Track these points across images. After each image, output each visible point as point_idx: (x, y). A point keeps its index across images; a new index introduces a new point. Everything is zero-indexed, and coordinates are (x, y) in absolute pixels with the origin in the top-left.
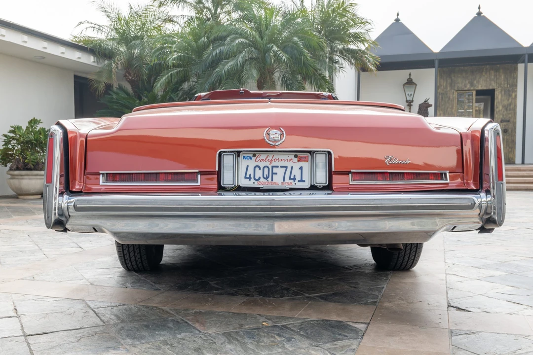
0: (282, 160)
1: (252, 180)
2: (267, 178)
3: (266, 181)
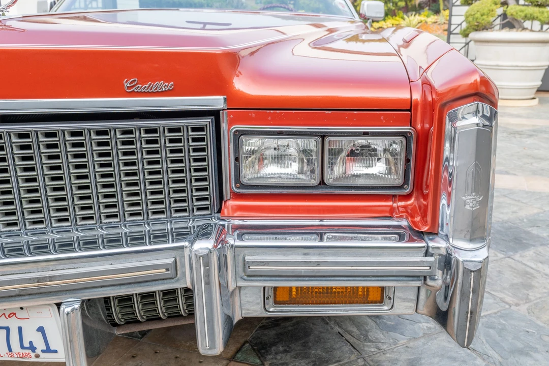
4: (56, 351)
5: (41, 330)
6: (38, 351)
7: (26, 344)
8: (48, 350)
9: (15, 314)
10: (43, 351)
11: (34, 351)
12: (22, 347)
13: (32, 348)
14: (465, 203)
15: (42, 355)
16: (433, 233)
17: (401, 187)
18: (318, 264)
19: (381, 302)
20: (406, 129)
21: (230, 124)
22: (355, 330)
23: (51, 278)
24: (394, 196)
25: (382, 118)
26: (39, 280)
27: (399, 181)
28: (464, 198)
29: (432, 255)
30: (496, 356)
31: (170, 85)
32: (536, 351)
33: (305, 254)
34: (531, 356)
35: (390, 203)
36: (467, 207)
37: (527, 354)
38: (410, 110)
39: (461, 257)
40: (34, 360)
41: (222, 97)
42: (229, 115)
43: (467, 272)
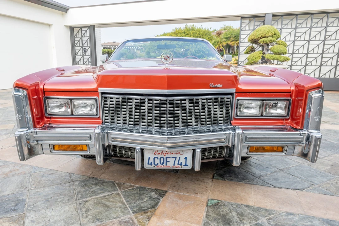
4: (188, 165)
5: (186, 158)
6: (182, 165)
7: (180, 163)
8: (186, 165)
9: (180, 153)
10: (184, 165)
11: (181, 165)
12: (178, 164)
13: (181, 164)
14: (315, 119)
15: (183, 166)
16: (301, 129)
17: (286, 116)
18: (269, 138)
19: (282, 151)
20: (289, 98)
21: (236, 97)
22: (250, 170)
23: (196, 141)
24: (284, 119)
25: (282, 95)
26: (193, 141)
27: (286, 115)
28: (315, 117)
29: (302, 136)
30: (304, 178)
31: (221, 85)
32: (317, 176)
33: (264, 135)
34: (316, 178)
35: (282, 121)
36: (316, 120)
37: (314, 177)
38: (290, 93)
39: (314, 135)
40: (180, 168)
41: (235, 89)
42: (236, 94)
43: (317, 139)
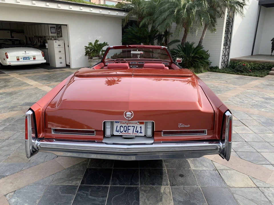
0: (132, 123)
1: (119, 132)
2: (125, 131)
3: (125, 132)
